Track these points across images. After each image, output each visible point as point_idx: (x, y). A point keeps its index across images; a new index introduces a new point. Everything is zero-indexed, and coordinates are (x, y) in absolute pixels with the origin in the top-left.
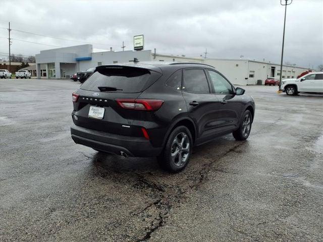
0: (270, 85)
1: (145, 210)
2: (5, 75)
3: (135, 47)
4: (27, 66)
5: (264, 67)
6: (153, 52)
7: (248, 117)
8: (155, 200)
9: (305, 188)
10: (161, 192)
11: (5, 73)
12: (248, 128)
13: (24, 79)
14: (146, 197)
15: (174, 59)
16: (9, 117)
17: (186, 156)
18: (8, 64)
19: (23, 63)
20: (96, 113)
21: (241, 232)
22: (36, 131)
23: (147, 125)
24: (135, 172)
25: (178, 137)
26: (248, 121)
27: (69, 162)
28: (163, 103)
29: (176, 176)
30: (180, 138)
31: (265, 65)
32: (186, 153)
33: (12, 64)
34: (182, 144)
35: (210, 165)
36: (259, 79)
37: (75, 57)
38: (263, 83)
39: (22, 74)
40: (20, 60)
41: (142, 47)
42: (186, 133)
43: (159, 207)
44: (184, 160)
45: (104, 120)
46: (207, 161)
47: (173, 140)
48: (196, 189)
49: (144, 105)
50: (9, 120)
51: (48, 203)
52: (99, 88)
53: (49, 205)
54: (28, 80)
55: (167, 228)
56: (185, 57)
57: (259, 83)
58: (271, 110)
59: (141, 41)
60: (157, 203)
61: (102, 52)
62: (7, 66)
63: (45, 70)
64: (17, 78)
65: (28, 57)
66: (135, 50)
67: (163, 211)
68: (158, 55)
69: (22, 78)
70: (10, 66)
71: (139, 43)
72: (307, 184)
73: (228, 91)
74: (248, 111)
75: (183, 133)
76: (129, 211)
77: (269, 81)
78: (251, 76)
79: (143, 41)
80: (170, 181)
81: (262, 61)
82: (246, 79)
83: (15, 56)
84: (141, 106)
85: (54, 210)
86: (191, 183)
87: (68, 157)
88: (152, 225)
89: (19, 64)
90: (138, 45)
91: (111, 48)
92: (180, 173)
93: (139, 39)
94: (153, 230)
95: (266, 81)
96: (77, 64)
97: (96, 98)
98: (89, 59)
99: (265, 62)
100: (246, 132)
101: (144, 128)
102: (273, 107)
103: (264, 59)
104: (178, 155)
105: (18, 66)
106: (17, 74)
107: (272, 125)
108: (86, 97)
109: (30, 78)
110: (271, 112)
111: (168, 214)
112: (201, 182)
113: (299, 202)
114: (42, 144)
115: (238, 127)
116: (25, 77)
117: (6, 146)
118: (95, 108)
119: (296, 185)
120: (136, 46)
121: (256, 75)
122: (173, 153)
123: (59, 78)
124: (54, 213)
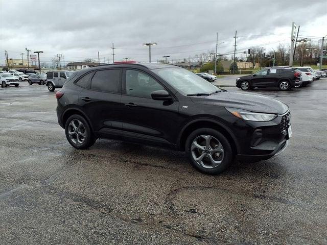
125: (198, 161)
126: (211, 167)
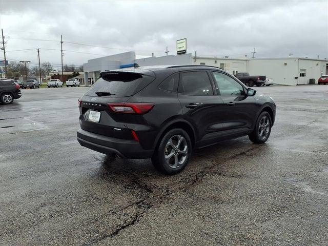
0: (325, 84)
1: (125, 208)
2: (56, 84)
3: (178, 52)
4: (78, 74)
5: (317, 64)
6: (193, 55)
7: (266, 119)
8: (139, 200)
9: (302, 193)
10: (148, 193)
11: (57, 82)
12: (268, 130)
13: (73, 88)
14: (131, 197)
15: (216, 61)
16: (45, 122)
17: (184, 159)
18: (61, 74)
19: (74, 72)
20: (94, 117)
21: (207, 234)
22: (62, 135)
23: (136, 127)
24: (134, 173)
25: (172, 139)
26: (266, 122)
27: (77, 164)
28: (153, 106)
29: (171, 178)
30: (175, 140)
31: (317, 62)
32: (184, 156)
33: (64, 73)
34: (177, 146)
35: (211, 168)
36: (312, 78)
37: (119, 65)
38: (317, 82)
39: (71, 83)
40: (72, 69)
41: (185, 50)
42: (184, 136)
43: (140, 207)
44: (182, 162)
45: (100, 123)
46: (209, 164)
47: (167, 142)
48: (184, 191)
49: (133, 109)
50: (43, 125)
51: (42, 199)
52: (96, 93)
53: (43, 201)
54: (77, 88)
55: (137, 226)
56: (228, 58)
57: (312, 82)
58: (310, 111)
59: (184, 45)
60: (139, 203)
61: (145, 59)
62: (60, 75)
63: (93, 78)
64: (68, 86)
65: (79, 67)
66: (178, 54)
67: (141, 211)
68: (199, 58)
69: (72, 86)
70: (63, 75)
71: (182, 46)
72: (308, 189)
73: (240, 92)
74: (265, 112)
75: (179, 136)
76: (110, 209)
77: (323, 79)
78: (302, 75)
79: (186, 44)
80: (162, 183)
81: (317, 59)
82: (296, 78)
83: (68, 66)
84: (129, 109)
85: (45, 205)
86: (182, 185)
87: (78, 158)
88: (125, 222)
89: (71, 73)
90: (181, 49)
91: (153, 54)
92: (176, 176)
93: (182, 43)
94: (123, 227)
95: (320, 80)
97: (97, 104)
99: (320, 59)
100: (264, 134)
101: (134, 131)
102: (313, 108)
103: (318, 56)
104: (173, 157)
105: (70, 75)
106: (68, 83)
107: (303, 127)
108: (86, 102)
109: (79, 86)
110: (310, 113)
111: (145, 213)
112: (193, 184)
113: (287, 208)
114: (61, 146)
115: (253, 129)
116: (74, 86)
117: (31, 148)
118: (93, 112)
119: (293, 190)
120: (179, 50)
121: (307, 73)
122: (167, 155)
124: (44, 208)
125: (261, 136)
126: (265, 137)
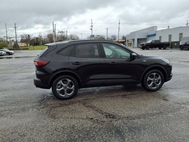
37: (146, 35)
44: (70, 94)
47: (58, 82)
49: (38, 63)
61: (162, 30)
75: (68, 79)
91: (169, 26)
96: (148, 39)
98: (155, 35)
123: (137, 47)
125: (150, 86)
126: (155, 88)
